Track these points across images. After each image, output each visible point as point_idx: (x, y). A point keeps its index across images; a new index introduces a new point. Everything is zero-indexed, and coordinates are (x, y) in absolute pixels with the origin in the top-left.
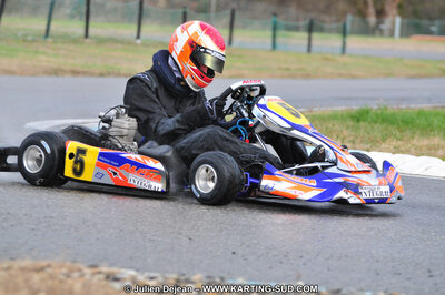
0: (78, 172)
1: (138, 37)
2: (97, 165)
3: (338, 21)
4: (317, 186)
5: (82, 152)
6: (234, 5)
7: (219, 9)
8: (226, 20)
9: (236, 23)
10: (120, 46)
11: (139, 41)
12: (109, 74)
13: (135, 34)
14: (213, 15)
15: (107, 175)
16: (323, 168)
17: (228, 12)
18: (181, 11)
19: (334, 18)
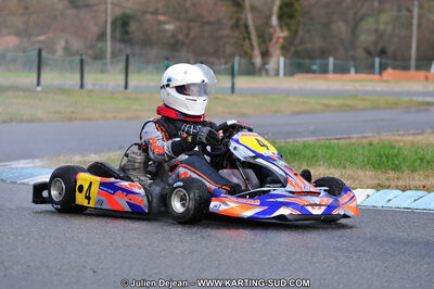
1: (38, 84)
3: (226, 63)
6: (128, 51)
7: (114, 55)
8: (122, 66)
9: (130, 68)
10: (21, 93)
11: (39, 89)
12: (12, 120)
13: (35, 82)
14: (109, 61)
17: (124, 58)
18: (78, 58)
19: (222, 60)
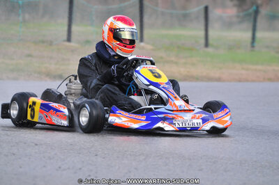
0: (33, 117)
2: (40, 112)
4: (146, 120)
5: (34, 103)
15: (43, 118)
16: (155, 108)
